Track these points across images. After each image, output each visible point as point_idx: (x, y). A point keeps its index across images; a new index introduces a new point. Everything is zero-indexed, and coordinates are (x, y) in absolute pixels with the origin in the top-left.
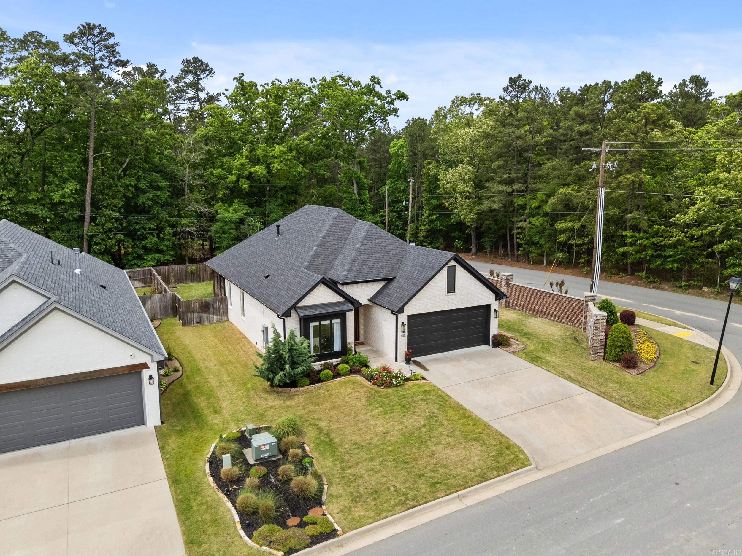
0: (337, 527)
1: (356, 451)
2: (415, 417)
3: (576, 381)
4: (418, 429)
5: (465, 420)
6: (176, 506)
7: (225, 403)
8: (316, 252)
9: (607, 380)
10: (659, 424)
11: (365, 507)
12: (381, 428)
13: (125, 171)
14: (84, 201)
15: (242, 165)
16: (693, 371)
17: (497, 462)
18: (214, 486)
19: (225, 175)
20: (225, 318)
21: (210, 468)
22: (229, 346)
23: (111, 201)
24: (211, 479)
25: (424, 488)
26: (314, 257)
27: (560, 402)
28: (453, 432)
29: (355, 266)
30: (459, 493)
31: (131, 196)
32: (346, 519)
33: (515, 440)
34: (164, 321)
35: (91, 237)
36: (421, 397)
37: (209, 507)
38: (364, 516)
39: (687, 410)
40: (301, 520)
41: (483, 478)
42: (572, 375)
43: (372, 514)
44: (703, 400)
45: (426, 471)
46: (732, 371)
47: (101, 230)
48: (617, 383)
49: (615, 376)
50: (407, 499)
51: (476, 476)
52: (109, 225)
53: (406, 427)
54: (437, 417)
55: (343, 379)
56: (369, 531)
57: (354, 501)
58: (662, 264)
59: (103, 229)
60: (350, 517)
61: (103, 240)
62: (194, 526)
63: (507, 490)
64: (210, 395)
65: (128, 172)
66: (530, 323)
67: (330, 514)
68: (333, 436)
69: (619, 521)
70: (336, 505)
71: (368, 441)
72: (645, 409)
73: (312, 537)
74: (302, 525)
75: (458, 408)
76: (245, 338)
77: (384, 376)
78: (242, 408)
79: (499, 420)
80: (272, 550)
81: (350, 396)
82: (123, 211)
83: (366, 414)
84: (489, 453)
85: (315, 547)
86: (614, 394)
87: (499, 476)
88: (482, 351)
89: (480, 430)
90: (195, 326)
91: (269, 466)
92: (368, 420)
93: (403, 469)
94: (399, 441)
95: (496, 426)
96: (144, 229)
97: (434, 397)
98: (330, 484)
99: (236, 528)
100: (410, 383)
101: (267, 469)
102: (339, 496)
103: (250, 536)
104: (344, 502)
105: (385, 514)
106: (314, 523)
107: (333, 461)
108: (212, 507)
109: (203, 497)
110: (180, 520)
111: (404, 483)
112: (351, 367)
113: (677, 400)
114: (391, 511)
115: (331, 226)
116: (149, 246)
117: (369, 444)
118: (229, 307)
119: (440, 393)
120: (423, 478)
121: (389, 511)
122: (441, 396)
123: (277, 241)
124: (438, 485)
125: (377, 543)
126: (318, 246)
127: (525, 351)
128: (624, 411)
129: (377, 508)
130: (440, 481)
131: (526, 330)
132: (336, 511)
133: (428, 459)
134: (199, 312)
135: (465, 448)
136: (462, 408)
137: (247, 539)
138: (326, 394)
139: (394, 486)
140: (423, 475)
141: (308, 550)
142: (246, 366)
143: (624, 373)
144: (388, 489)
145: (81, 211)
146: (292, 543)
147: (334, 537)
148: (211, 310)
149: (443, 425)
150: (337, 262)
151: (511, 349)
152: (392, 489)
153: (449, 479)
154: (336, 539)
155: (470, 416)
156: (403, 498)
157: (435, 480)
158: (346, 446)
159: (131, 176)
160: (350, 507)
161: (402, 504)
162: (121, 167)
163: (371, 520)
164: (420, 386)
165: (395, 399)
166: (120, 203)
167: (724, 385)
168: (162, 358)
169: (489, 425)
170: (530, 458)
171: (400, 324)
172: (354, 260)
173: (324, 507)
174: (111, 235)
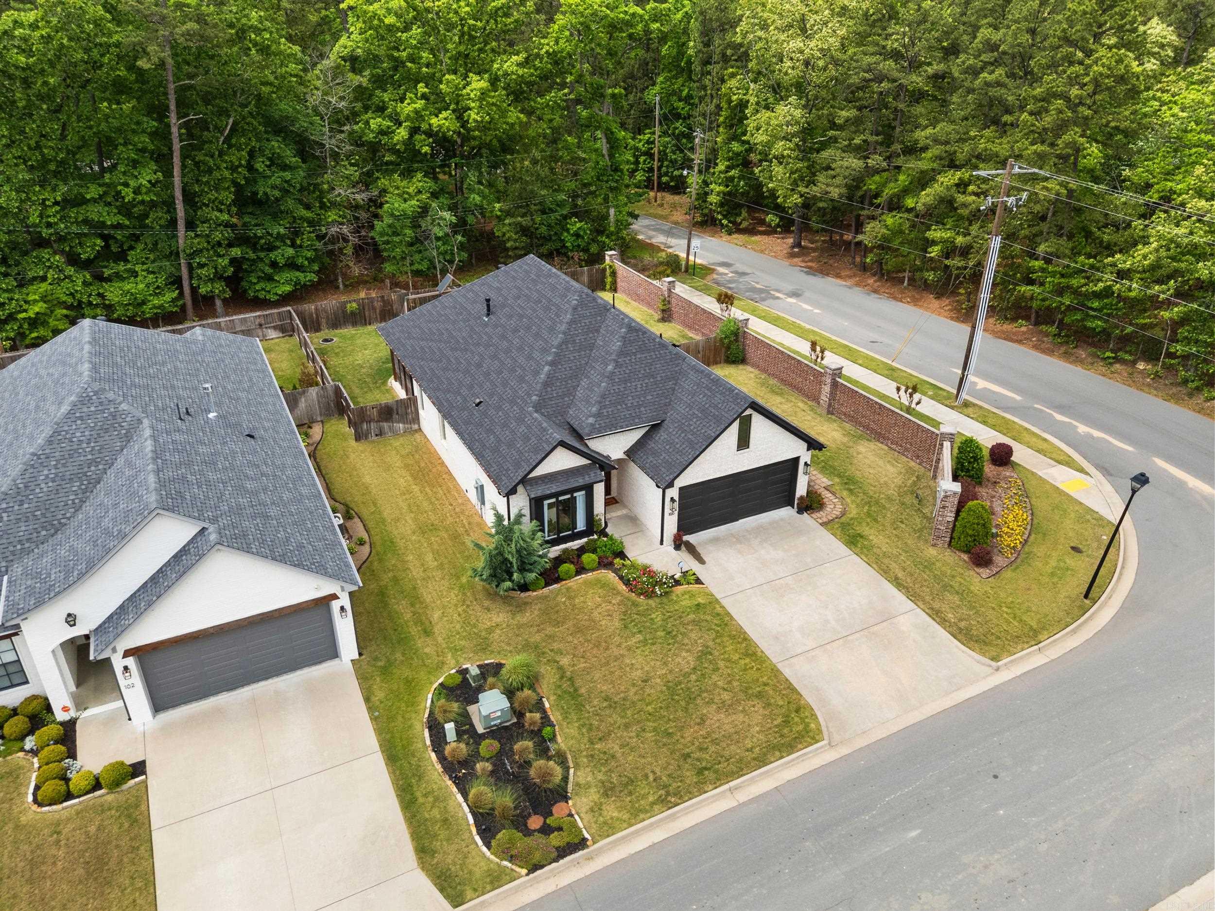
0: (587, 835)
1: (608, 712)
2: (684, 654)
3: (904, 587)
4: (687, 675)
5: (747, 660)
6: (397, 796)
7: (437, 615)
8: (548, 376)
9: (945, 587)
10: (997, 669)
11: (618, 804)
12: (639, 673)
13: (227, 140)
14: (173, 197)
15: (416, 112)
16: (1068, 569)
17: (782, 736)
18: (439, 767)
19: (389, 127)
20: (416, 427)
21: (431, 736)
22: (427, 489)
23: (213, 195)
24: (433, 756)
25: (690, 777)
26: (546, 384)
27: (876, 628)
28: (730, 682)
29: (605, 407)
30: (732, 784)
31: (243, 182)
32: (596, 822)
33: (809, 697)
34: (327, 426)
35: (192, 256)
36: (692, 616)
37: (437, 799)
38: (618, 819)
39: (1040, 645)
40: (545, 822)
41: (762, 761)
42: (900, 575)
43: (626, 816)
44: (1067, 626)
45: (693, 748)
46: (1123, 567)
47: (205, 245)
48: (957, 593)
49: (958, 579)
50: (668, 794)
51: (754, 759)
52: (217, 236)
53: (671, 672)
54: (711, 654)
55: (590, 575)
56: (623, 838)
57: (606, 795)
58: (1083, 320)
59: (208, 242)
60: (601, 819)
61: (209, 258)
62: (423, 827)
63: (789, 778)
64: (415, 599)
65: (233, 141)
66: (858, 453)
67: (578, 814)
68: (578, 682)
69: (913, 834)
70: (584, 800)
71: (622, 695)
72: (985, 643)
73: (557, 849)
74: (546, 830)
75: (742, 638)
76: (449, 473)
77: (644, 583)
78: (458, 626)
79: (792, 660)
80: (514, 867)
81: (599, 610)
82: (234, 209)
83: (619, 646)
84: (773, 720)
85: (561, 862)
86: (950, 615)
87: (782, 757)
88: (782, 520)
89: (765, 679)
90: (373, 442)
91: (502, 738)
92: (623, 656)
93: (664, 745)
94: (662, 697)
95: (787, 672)
96: (271, 235)
97: (709, 618)
98: (577, 766)
99: (471, 832)
100: (679, 589)
101: (499, 741)
102: (588, 786)
103: (488, 846)
104: (594, 795)
105: (642, 816)
106: (560, 829)
107: (579, 728)
108: (440, 799)
109: (427, 782)
110: (405, 817)
111: (665, 769)
112: (600, 558)
113: (1031, 627)
114: (646, 812)
115: (571, 323)
116: (281, 261)
117: (624, 699)
118: (421, 411)
119: (718, 609)
120: (689, 761)
121: (647, 812)
122: (718, 615)
123: (486, 325)
124: (706, 772)
125: (632, 856)
126: (552, 364)
127: (843, 519)
128: (957, 647)
129: (632, 807)
130: (709, 766)
131: (851, 471)
132: (584, 810)
133: (696, 727)
134: (378, 421)
135: (744, 711)
136: (746, 639)
137: (484, 849)
138: (567, 603)
139: (653, 772)
140: (688, 756)
141: (554, 865)
142: (455, 538)
143: (972, 573)
144: (646, 776)
145: (168, 212)
146: (537, 857)
147: (583, 849)
148: (395, 416)
149: (718, 669)
150: (580, 393)
151: (823, 516)
152: (651, 778)
153: (720, 763)
154: (586, 851)
155: (754, 654)
156: (662, 792)
157: (704, 764)
158: (595, 703)
159: (240, 149)
160: (601, 804)
161: (662, 801)
162: (222, 134)
163: (625, 825)
164: (692, 596)
165: (657, 616)
166: (228, 197)
167: (1102, 598)
168: (355, 588)
169: (778, 670)
170: (824, 729)
171: (667, 500)
172: (603, 396)
173: (570, 802)
174: (221, 251)
